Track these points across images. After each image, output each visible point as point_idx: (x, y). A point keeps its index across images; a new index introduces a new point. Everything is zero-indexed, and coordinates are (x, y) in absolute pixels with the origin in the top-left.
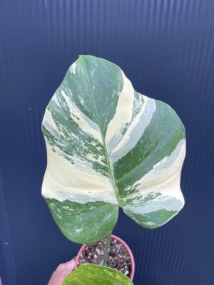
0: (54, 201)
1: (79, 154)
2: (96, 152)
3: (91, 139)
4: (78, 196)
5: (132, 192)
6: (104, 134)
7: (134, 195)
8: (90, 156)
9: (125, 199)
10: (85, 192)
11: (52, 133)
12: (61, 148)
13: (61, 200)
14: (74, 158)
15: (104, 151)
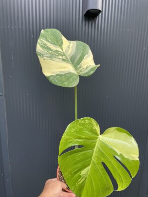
0: (51, 76)
1: (55, 57)
2: (61, 55)
3: (58, 51)
4: (61, 72)
5: (80, 67)
6: (62, 49)
7: (82, 68)
8: (60, 57)
9: (79, 71)
10: (63, 70)
11: (42, 53)
12: (47, 57)
13: (54, 75)
14: (54, 59)
15: (64, 55)
